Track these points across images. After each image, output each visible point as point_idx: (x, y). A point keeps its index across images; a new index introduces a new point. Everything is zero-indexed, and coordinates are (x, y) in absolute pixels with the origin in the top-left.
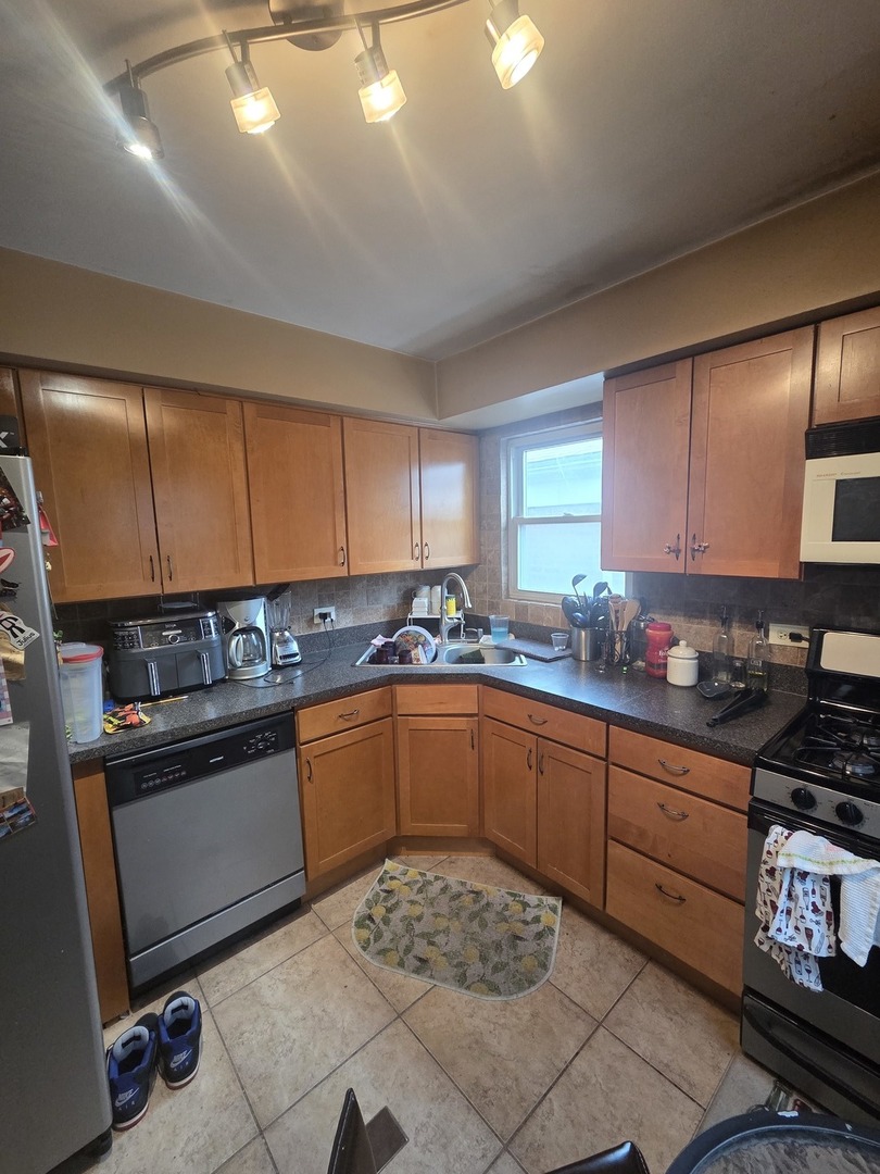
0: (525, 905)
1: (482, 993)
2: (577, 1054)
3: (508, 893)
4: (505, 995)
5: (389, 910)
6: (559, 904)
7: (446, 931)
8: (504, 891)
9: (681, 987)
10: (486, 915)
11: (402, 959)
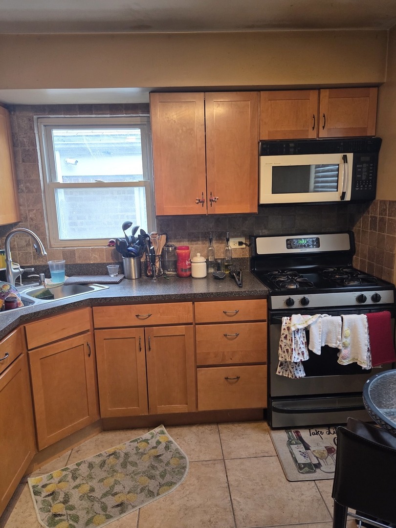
0: (146, 441)
1: (167, 490)
2: (227, 476)
3: (131, 442)
4: (178, 482)
5: (65, 502)
6: (163, 428)
7: (117, 482)
8: (128, 443)
9: (236, 425)
10: (130, 459)
11: (106, 515)
